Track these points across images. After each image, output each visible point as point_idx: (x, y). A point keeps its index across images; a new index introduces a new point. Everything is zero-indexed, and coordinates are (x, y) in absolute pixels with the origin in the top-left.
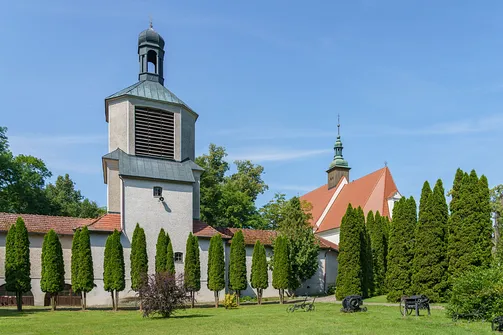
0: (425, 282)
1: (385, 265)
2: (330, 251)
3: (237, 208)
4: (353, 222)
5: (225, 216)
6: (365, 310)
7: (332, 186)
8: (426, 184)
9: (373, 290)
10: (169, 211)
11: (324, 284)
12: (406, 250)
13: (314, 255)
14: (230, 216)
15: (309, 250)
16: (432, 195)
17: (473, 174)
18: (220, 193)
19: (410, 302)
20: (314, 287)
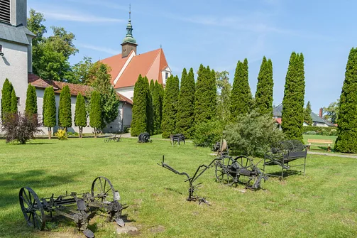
0: (183, 127)
1: (161, 115)
2: (126, 103)
3: (56, 65)
4: (142, 86)
5: (46, 70)
6: (151, 141)
7: (125, 56)
8: (185, 70)
9: (153, 131)
10: (8, 64)
11: (122, 126)
12: (173, 107)
13: (116, 106)
14: (50, 71)
15: (113, 102)
16: (188, 76)
17: (208, 69)
18: (42, 51)
19: (175, 137)
20: (115, 128)
